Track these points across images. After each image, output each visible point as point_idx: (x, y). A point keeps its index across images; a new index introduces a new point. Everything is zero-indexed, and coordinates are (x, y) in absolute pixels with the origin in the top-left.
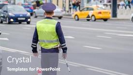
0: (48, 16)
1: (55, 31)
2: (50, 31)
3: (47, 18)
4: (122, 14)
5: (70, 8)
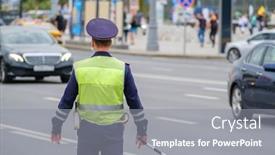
0: (101, 50)
5: (126, 32)
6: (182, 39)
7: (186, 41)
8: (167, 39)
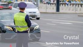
1: (25, 20)
2: (22, 20)
3: (20, 12)
4: (62, 9)
6: (46, 8)
7: (47, 8)
8: (41, 8)
